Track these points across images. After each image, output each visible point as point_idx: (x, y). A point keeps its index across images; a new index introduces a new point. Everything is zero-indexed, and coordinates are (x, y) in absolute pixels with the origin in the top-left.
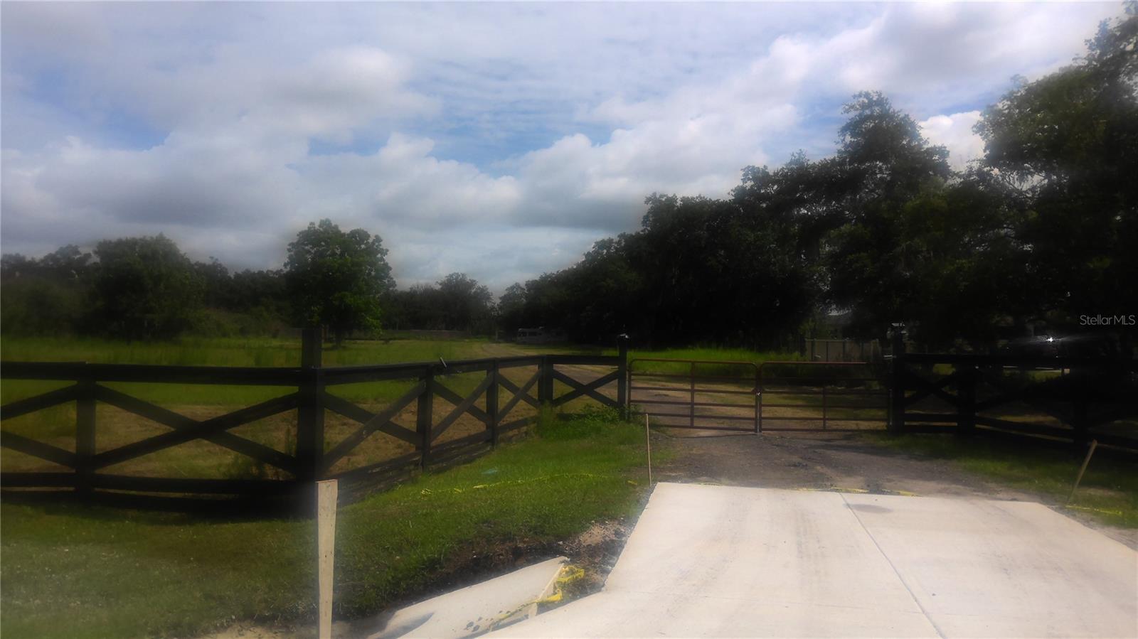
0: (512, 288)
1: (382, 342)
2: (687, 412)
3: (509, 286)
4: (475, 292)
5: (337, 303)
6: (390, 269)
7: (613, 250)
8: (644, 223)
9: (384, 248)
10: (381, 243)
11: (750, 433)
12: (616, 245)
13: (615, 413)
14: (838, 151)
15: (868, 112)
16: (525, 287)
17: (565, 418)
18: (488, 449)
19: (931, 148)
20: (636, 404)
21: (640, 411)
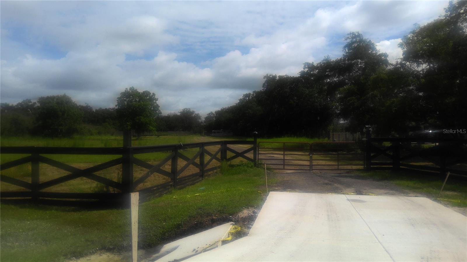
0: (209, 114)
1: (157, 136)
2: (282, 163)
4: (194, 116)
5: (137, 121)
6: (159, 107)
7: (251, 98)
8: (263, 86)
9: (157, 98)
10: (155, 96)
11: (308, 171)
12: (252, 96)
13: (252, 164)
14: (343, 55)
15: (354, 40)
16: (215, 113)
17: (232, 166)
18: (201, 179)
19: (381, 54)
20: (261, 160)
21: (263, 163)
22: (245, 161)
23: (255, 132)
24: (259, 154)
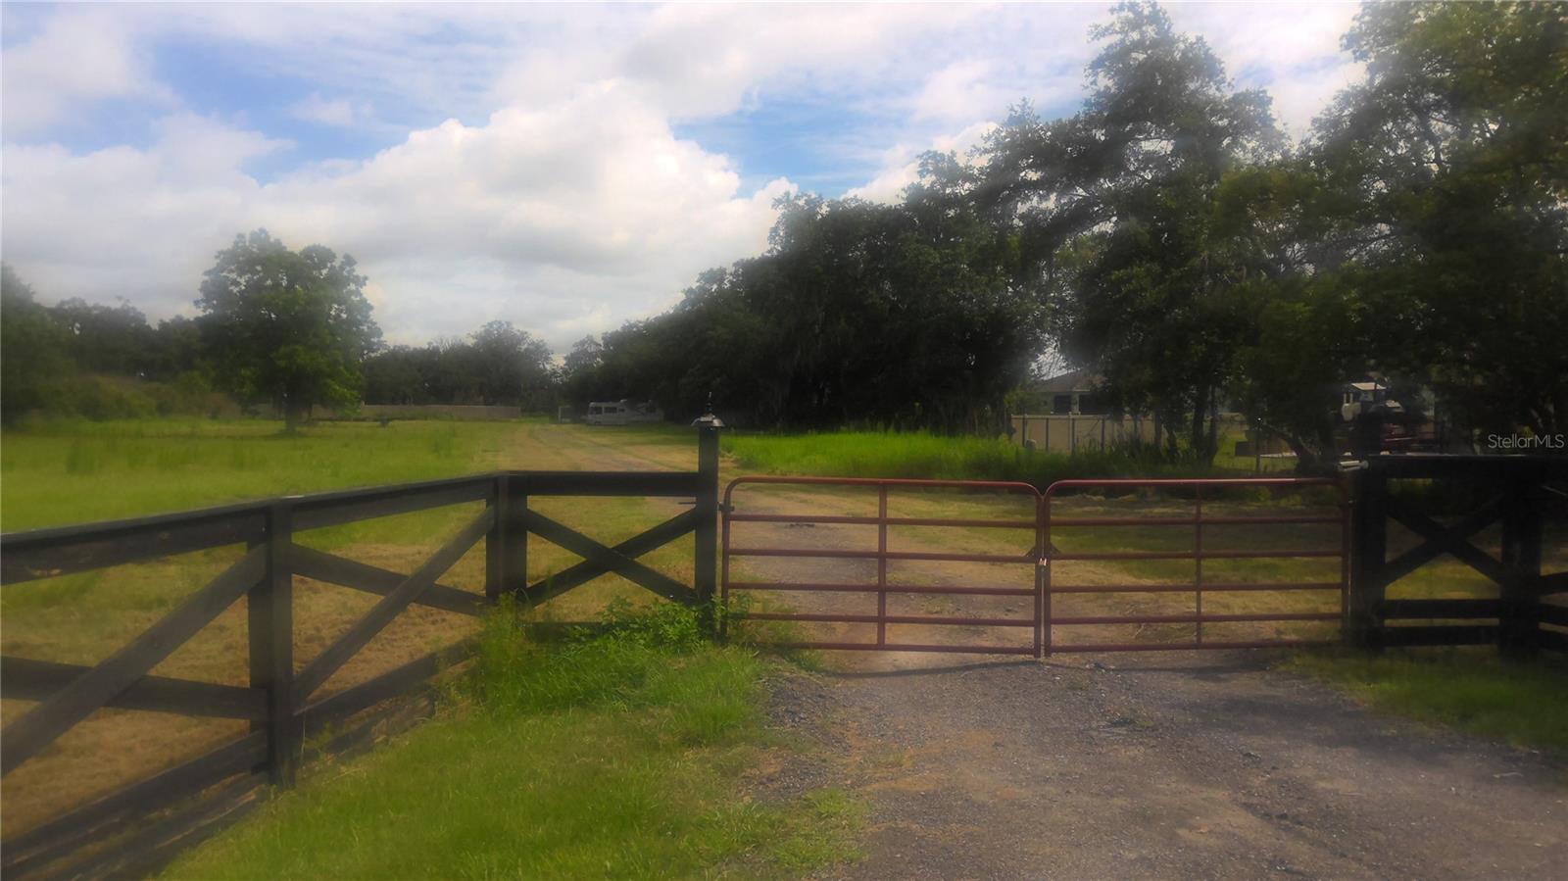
0: (582, 343)
2: (872, 610)
3: (578, 340)
4: (526, 350)
5: (282, 363)
6: (371, 308)
7: (727, 285)
8: (772, 238)
9: (362, 275)
10: (355, 267)
11: (1021, 657)
12: (731, 278)
13: (688, 617)
14: (1086, 101)
15: (1135, 36)
16: (601, 342)
19: (1242, 94)
20: (741, 592)
21: (752, 611)
22: (641, 599)
23: (703, 419)
24: (728, 553)
